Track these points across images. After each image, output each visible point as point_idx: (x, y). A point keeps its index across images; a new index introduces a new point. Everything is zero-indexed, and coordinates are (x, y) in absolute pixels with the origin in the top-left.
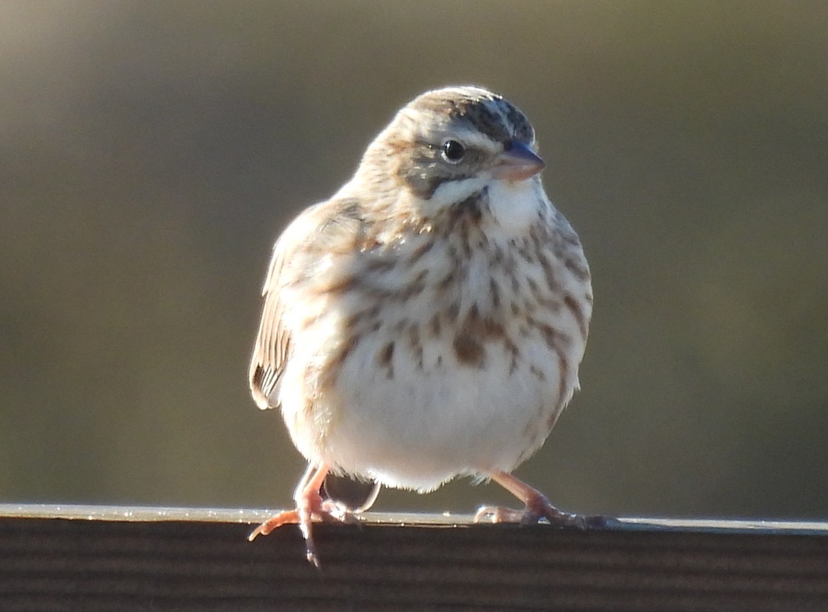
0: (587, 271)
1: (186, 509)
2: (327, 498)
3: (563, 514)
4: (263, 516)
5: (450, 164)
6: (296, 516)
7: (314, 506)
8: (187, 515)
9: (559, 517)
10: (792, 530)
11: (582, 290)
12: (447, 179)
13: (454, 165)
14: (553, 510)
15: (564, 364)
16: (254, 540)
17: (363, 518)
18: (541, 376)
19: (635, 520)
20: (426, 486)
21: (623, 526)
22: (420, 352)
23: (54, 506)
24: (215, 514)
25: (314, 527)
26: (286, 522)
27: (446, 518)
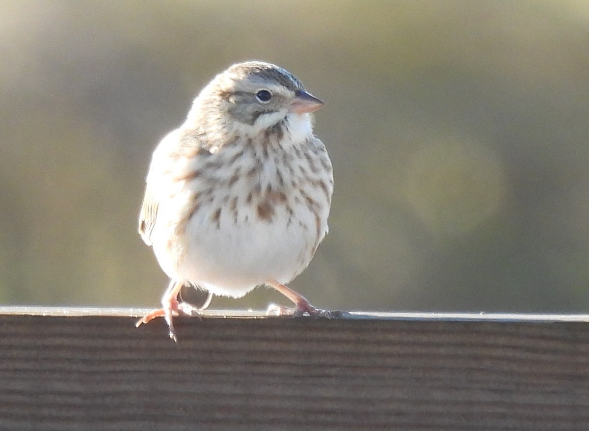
0: (330, 166)
1: (99, 309)
2: (182, 302)
3: (317, 310)
4: (144, 313)
5: (263, 104)
6: (163, 313)
7: (173, 307)
8: (100, 312)
9: (315, 312)
10: (450, 318)
11: (328, 177)
12: (263, 113)
13: (265, 104)
14: (312, 308)
15: (318, 220)
16: (139, 327)
17: (202, 313)
18: (305, 227)
19: (359, 313)
20: (239, 293)
21: (352, 317)
22: (236, 214)
23: (23, 307)
24: (116, 311)
25: (174, 319)
26: (157, 316)
27: (250, 313)
